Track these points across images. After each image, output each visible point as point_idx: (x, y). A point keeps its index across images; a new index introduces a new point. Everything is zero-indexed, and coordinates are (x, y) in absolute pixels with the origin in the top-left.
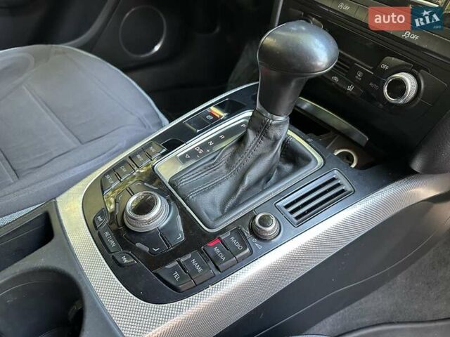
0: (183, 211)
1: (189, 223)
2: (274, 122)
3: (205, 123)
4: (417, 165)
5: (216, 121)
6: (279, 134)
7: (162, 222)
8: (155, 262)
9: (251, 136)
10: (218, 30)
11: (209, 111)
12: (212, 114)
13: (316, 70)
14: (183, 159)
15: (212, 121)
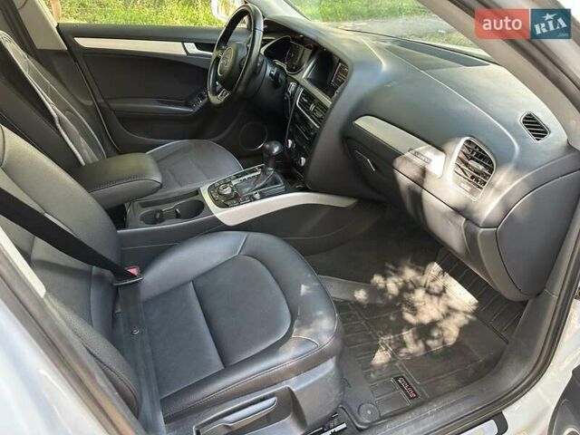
1: (236, 194)
7: (228, 192)
9: (261, 176)
14: (240, 180)
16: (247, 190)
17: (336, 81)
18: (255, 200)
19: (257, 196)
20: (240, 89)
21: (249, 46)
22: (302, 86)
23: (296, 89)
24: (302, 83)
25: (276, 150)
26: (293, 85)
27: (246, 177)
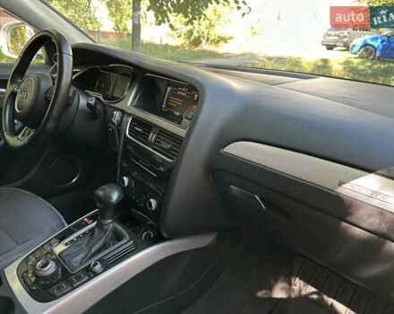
0: (62, 267)
1: (64, 270)
3: (79, 226)
5: (87, 224)
7: (52, 271)
8: (45, 287)
9: (97, 230)
11: (84, 220)
12: (84, 222)
14: (66, 244)
15: (84, 225)
16: (79, 258)
17: (168, 105)
18: (96, 274)
19: (98, 267)
20: (50, 125)
21: (56, 75)
22: (129, 115)
23: (122, 118)
24: (128, 111)
25: (115, 196)
26: (117, 115)
27: (73, 237)
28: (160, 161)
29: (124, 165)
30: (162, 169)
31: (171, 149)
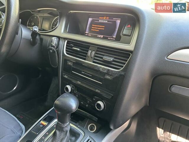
2: (65, 126)
3: (40, 129)
4: (112, 127)
5: (44, 127)
6: (67, 129)
10: (40, 76)
11: (41, 123)
12: (42, 124)
13: (73, 110)
15: (42, 127)
28: (105, 71)
29: (66, 77)
30: (108, 77)
31: (114, 61)
